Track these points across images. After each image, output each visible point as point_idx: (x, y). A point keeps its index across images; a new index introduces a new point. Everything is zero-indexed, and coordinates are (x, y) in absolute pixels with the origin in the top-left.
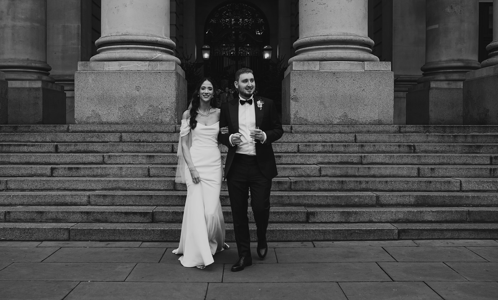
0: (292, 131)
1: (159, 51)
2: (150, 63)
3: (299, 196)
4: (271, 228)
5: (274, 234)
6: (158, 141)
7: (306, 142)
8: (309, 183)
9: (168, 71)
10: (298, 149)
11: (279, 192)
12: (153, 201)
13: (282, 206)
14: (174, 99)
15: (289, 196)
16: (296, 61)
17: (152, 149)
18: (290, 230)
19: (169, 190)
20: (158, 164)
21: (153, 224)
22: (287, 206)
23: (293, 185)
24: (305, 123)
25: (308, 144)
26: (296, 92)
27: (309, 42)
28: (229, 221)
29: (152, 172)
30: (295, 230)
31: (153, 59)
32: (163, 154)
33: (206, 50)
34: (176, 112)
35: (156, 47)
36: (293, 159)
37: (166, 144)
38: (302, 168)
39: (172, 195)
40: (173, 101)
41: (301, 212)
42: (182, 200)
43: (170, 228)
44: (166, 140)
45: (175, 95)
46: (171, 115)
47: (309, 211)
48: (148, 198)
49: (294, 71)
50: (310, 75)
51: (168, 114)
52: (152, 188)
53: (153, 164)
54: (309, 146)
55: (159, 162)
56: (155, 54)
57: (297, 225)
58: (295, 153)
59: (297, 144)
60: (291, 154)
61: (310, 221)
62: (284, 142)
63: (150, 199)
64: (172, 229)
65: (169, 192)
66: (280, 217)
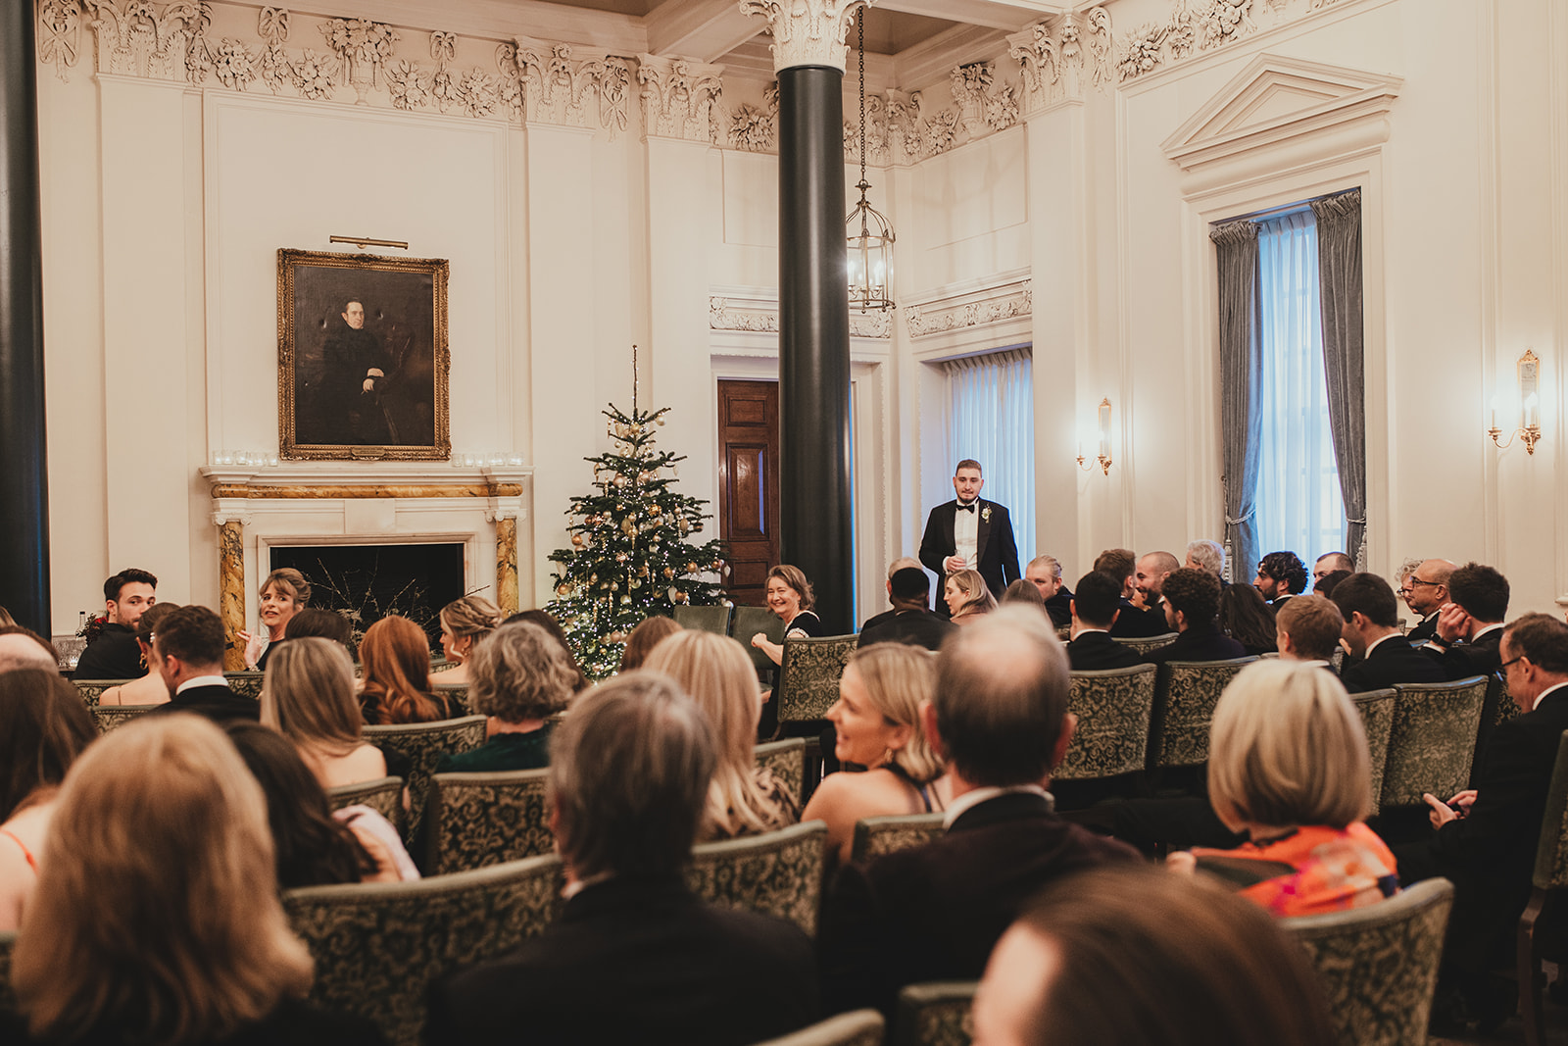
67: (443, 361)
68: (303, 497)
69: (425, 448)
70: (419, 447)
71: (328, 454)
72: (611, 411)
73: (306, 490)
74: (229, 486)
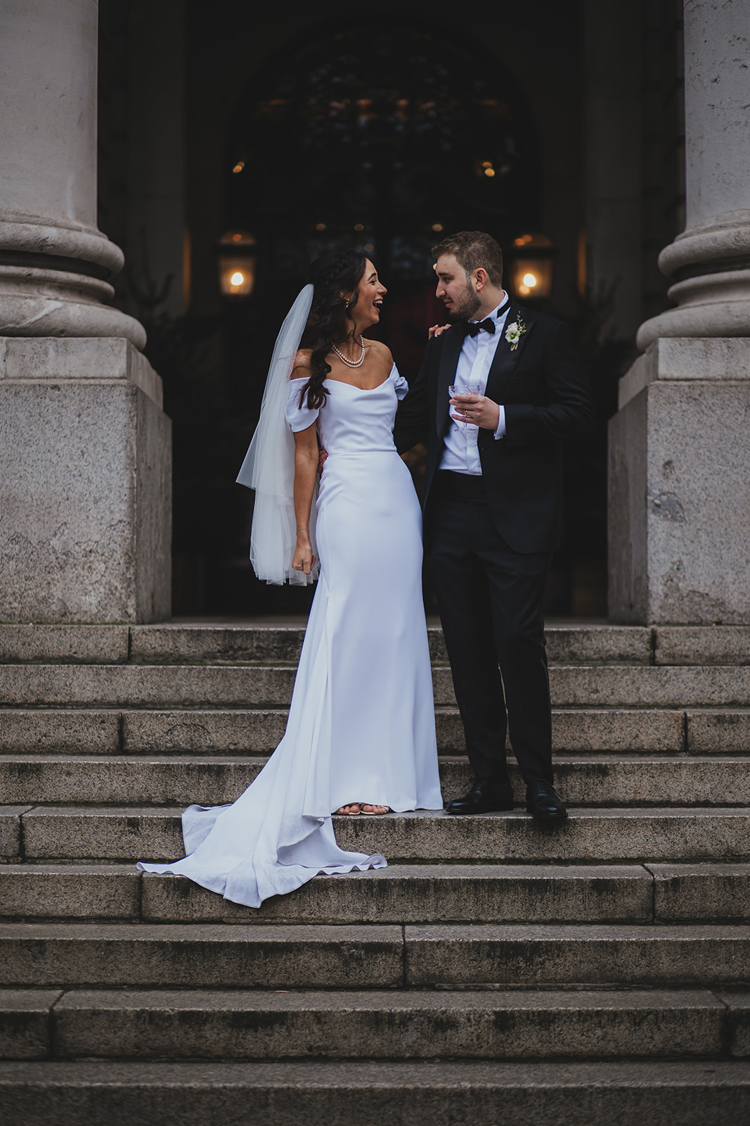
0: (658, 653)
1: (50, 288)
2: (12, 345)
3: (690, 943)
4: (567, 1082)
5: (581, 1105)
6: (51, 698)
7: (720, 706)
8: (733, 888)
9: (92, 381)
10: (686, 737)
11: (601, 927)
12: (48, 966)
13: (617, 989)
14: (121, 510)
15: (645, 944)
16: (676, 334)
17: (29, 738)
18: (650, 1088)
19: (115, 918)
20: (57, 803)
21: (52, 1065)
22: (638, 989)
23: (662, 895)
24: (715, 619)
25: (727, 712)
26: (674, 477)
27: (729, 250)
28: (386, 1053)
29: (38, 839)
30: (672, 1087)
31: (25, 323)
32: (82, 760)
33: (237, 254)
34: (127, 568)
35: (37, 272)
36: (661, 781)
37: (93, 712)
38: (704, 822)
39: (131, 942)
40: (118, 517)
41: (698, 1012)
42: (174, 962)
43: (129, 1081)
44: (89, 694)
45: (127, 492)
46: (109, 583)
47: (733, 1008)
48: (25, 951)
49: (665, 379)
50: (736, 402)
51: (94, 578)
52: (39, 908)
53: (35, 804)
54: (732, 722)
55: (64, 793)
56: (32, 303)
57: (682, 1067)
58: (670, 752)
59: (681, 712)
60: (655, 761)
61: (737, 1053)
62: (621, 705)
63: (35, 958)
64: (138, 1087)
65: (115, 927)
66: (606, 1033)
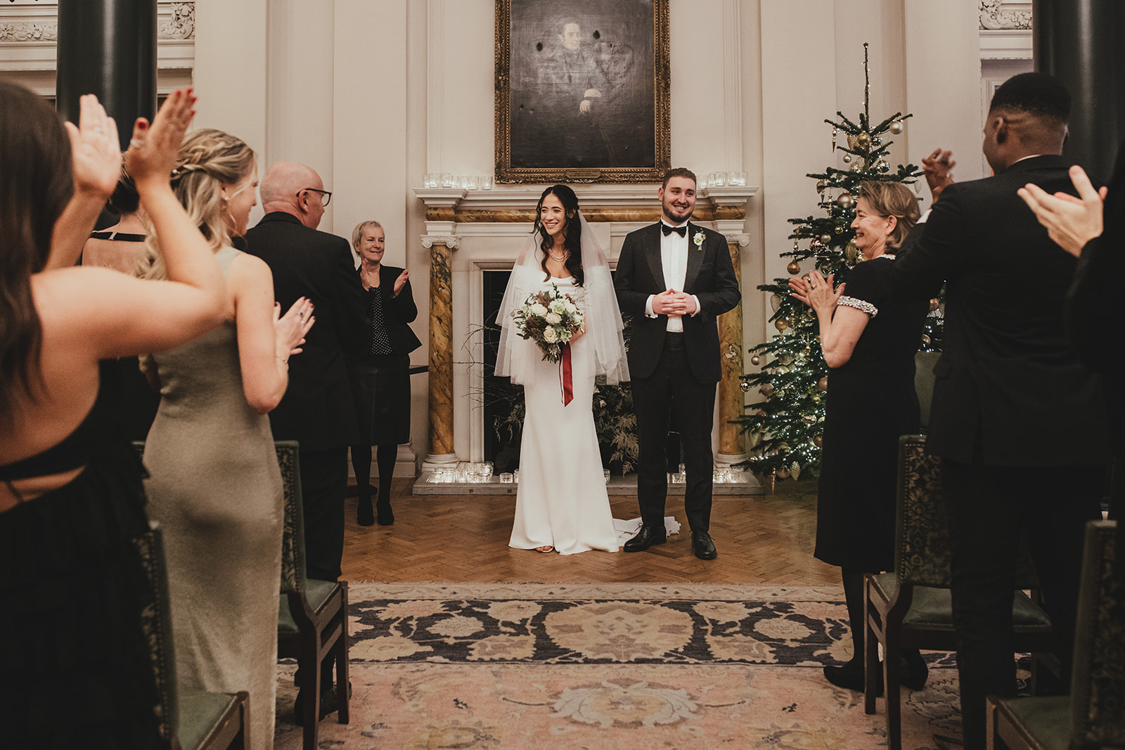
67: (663, 78)
68: (516, 221)
69: (644, 169)
70: (638, 169)
71: (542, 177)
72: (840, 121)
73: (519, 214)
74: (436, 209)
